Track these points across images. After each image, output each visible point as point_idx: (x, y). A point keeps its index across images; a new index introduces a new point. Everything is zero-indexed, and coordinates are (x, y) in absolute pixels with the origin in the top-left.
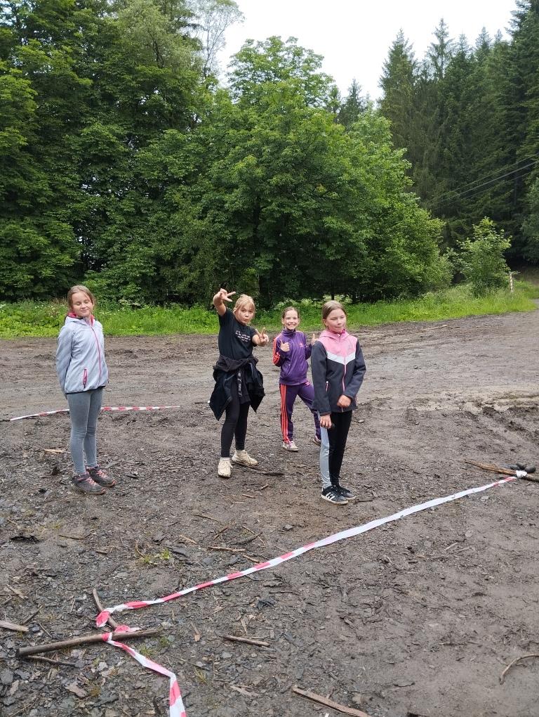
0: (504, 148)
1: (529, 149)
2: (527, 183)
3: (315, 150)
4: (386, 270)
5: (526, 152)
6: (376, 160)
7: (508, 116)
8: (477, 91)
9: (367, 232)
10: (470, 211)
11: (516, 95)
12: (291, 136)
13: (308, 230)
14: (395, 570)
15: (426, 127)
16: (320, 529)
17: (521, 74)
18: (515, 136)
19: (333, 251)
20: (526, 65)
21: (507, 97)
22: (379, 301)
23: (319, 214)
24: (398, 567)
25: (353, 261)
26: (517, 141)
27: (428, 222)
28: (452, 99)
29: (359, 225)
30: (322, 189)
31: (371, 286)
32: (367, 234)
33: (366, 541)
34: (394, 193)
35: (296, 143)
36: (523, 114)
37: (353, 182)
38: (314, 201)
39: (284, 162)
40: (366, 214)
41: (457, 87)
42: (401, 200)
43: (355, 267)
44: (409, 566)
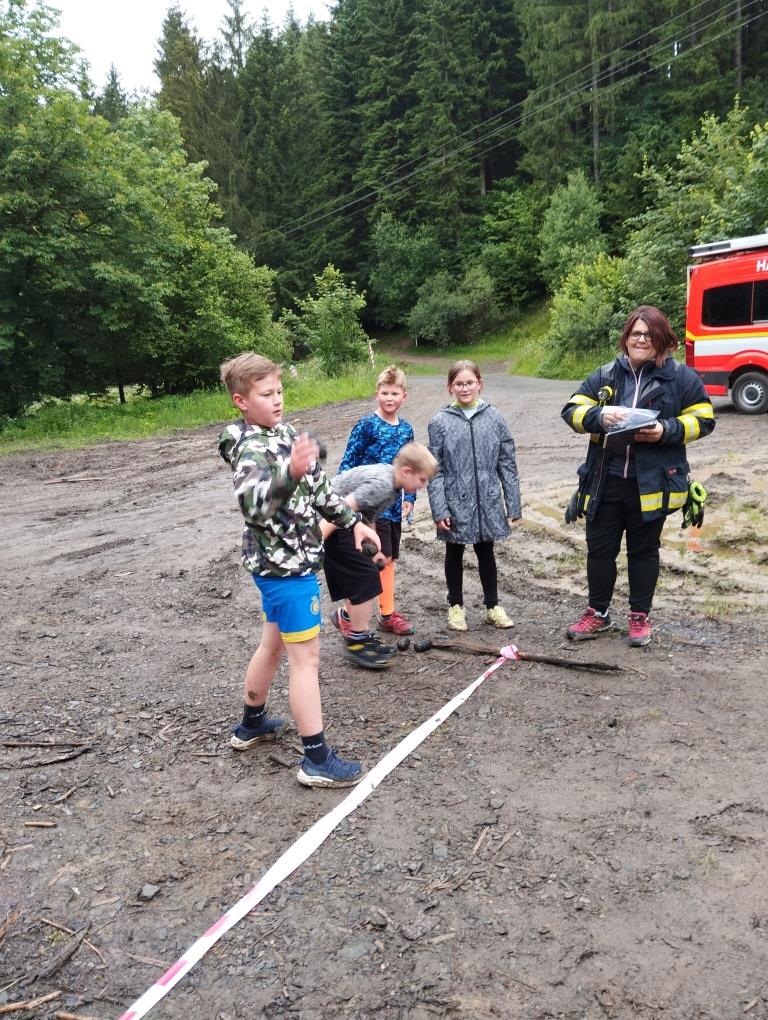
0: (336, 171)
1: (368, 173)
2: (370, 220)
3: (64, 155)
4: (200, 343)
5: (365, 177)
6: (165, 175)
7: (336, 128)
8: (291, 89)
9: (165, 286)
10: (301, 259)
11: (344, 97)
12: (22, 130)
13: (69, 284)
14: (408, 944)
15: (227, 137)
16: (221, 875)
17: (348, 68)
18: (348, 156)
19: (115, 317)
20: (353, 56)
21: (332, 100)
22: (195, 391)
23: (83, 259)
24: (410, 931)
25: (148, 331)
26: (352, 161)
27: (252, 272)
28: (259, 97)
29: (152, 275)
30: (82, 219)
31: (180, 369)
32: (165, 288)
33: (324, 878)
34: (197, 227)
35: (32, 142)
36: (355, 125)
37: (134, 208)
38: (73, 237)
39: (15, 172)
40: (160, 259)
41: (265, 80)
42: (207, 238)
43: (152, 340)
44: (428, 922)
